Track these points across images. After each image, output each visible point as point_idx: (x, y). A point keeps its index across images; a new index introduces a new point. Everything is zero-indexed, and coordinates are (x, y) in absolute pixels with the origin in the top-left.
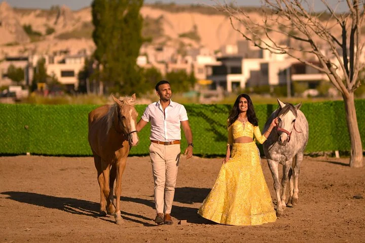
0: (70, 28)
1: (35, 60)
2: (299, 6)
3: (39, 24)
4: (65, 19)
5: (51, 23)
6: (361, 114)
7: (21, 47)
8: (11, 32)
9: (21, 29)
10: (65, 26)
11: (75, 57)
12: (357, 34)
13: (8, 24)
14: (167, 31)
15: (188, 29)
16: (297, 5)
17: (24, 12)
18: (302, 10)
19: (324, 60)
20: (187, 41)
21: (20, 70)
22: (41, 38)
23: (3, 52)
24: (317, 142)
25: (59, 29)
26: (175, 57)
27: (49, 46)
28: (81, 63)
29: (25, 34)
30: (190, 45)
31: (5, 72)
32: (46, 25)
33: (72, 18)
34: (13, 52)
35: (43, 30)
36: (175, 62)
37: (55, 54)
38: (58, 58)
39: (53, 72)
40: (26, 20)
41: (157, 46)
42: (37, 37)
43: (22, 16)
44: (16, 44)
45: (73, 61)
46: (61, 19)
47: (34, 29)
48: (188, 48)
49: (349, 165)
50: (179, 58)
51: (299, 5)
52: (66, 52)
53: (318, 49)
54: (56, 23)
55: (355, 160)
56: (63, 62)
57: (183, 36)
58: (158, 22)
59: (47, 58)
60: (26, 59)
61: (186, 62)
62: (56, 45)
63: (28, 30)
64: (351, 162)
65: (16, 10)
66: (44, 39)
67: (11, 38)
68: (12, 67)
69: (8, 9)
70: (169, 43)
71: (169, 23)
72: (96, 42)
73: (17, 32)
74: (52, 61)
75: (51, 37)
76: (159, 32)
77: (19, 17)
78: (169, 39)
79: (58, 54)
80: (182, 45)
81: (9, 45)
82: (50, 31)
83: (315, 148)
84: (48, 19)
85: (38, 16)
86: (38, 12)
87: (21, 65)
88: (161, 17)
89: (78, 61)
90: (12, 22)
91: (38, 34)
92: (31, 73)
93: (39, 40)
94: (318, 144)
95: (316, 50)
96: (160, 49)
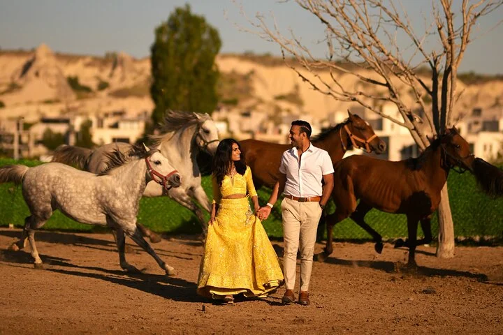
0: (129, 83)
1: (78, 123)
2: (373, 37)
3: (88, 76)
4: (123, 71)
5: (105, 75)
6: (459, 188)
7: (62, 106)
8: (51, 86)
9: (64, 82)
10: (123, 79)
11: (132, 121)
12: (452, 77)
13: (47, 75)
14: (259, 90)
15: (287, 89)
16: (371, 36)
17: (70, 59)
18: (377, 42)
19: (404, 111)
20: (284, 105)
21: (59, 135)
22: (90, 94)
23: (38, 112)
24: (399, 224)
25: (116, 84)
26: (265, 126)
27: (100, 106)
28: (139, 128)
29: (69, 89)
30: (288, 111)
31: (40, 137)
32: (98, 78)
33: (133, 70)
34: (53, 112)
35: (93, 84)
36: (264, 131)
37: (106, 115)
38: (109, 121)
39: (101, 140)
40: (71, 70)
41: (244, 111)
42: (84, 93)
43: (67, 64)
44: (57, 101)
45: (128, 125)
46: (118, 70)
47: (82, 82)
48: (284, 114)
49: (435, 255)
50: (271, 126)
51: (373, 35)
52: (120, 114)
53: (397, 95)
54: (111, 75)
55: (443, 248)
56: (115, 126)
57: (281, 98)
58: (247, 78)
59: (94, 120)
60: (67, 121)
61: (280, 132)
62: (109, 104)
63: (73, 83)
64: (439, 250)
65: (59, 56)
66: (95, 96)
67: (50, 94)
68: (49, 132)
69: (48, 55)
70: (260, 107)
71: (262, 81)
72: (155, 99)
73: (58, 85)
74: (101, 125)
75: (104, 93)
76: (248, 91)
77: (62, 65)
78: (261, 101)
79: (110, 116)
80: (278, 110)
81: (48, 102)
82: (103, 86)
83: (397, 232)
84: (101, 70)
85: (88, 65)
86: (88, 60)
87: (60, 129)
88: (252, 72)
89: (135, 125)
90: (53, 71)
91: (87, 89)
92: (72, 140)
93: (87, 97)
94: (400, 227)
95: (395, 97)
96: (246, 114)
